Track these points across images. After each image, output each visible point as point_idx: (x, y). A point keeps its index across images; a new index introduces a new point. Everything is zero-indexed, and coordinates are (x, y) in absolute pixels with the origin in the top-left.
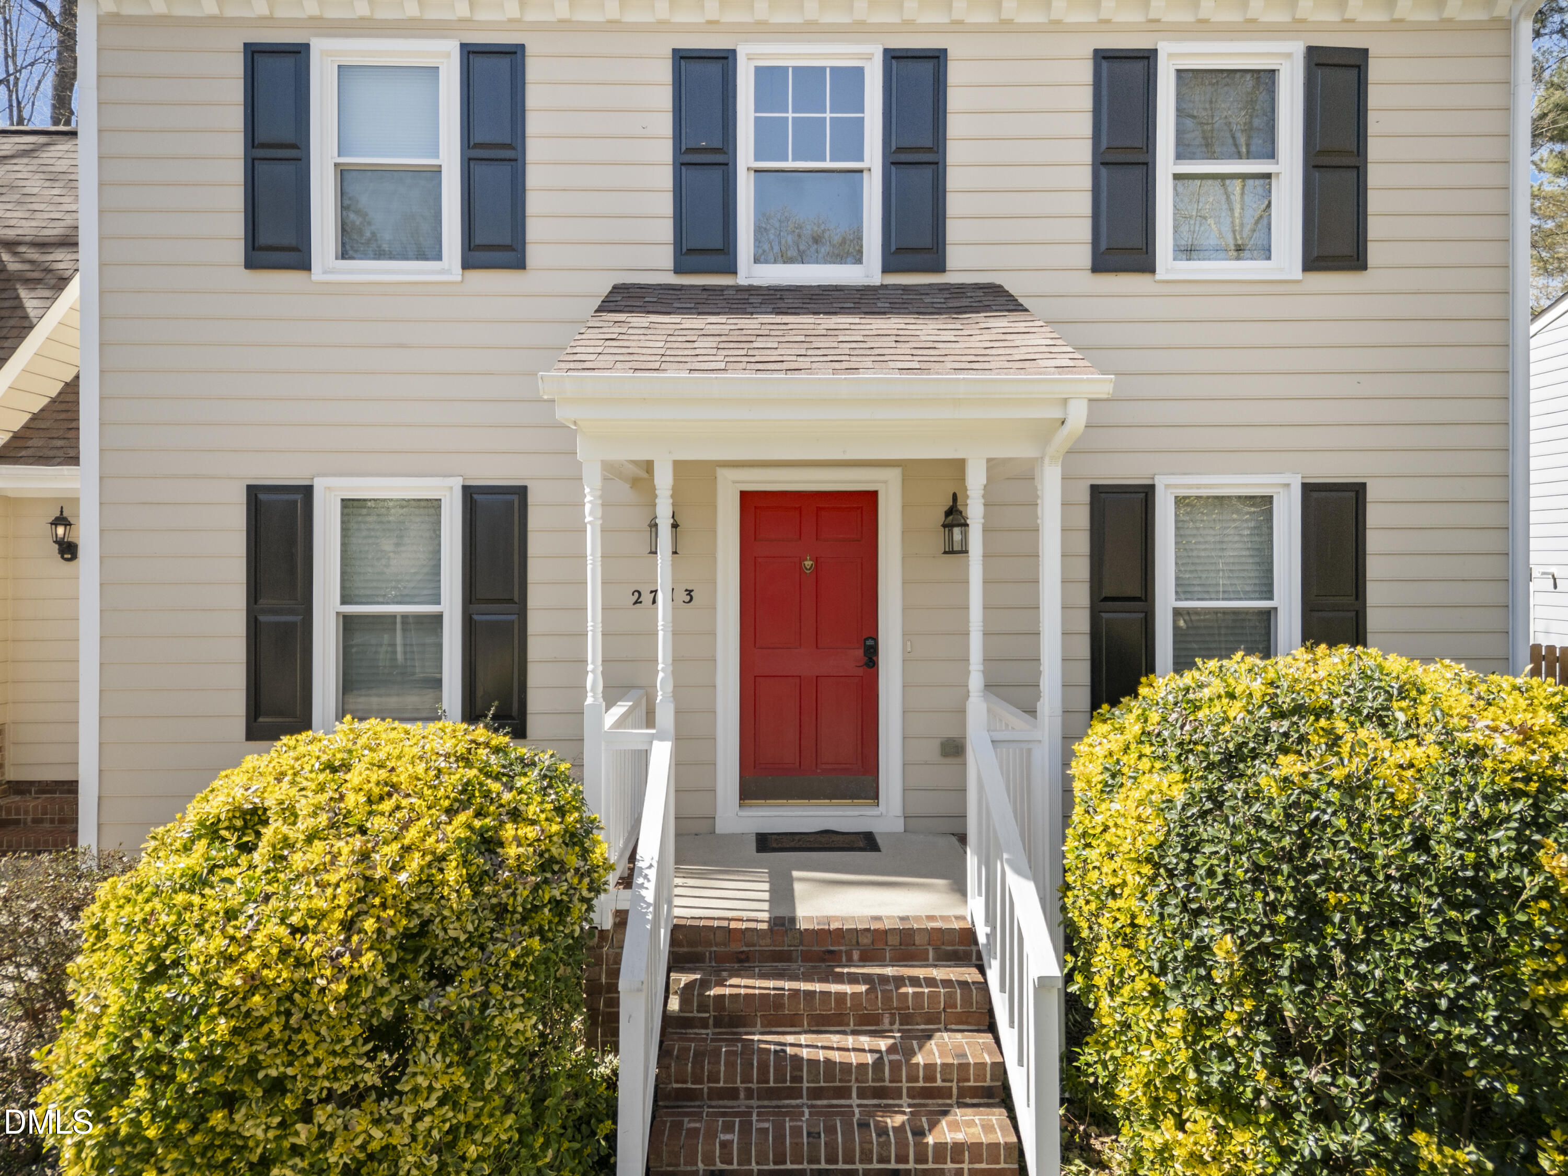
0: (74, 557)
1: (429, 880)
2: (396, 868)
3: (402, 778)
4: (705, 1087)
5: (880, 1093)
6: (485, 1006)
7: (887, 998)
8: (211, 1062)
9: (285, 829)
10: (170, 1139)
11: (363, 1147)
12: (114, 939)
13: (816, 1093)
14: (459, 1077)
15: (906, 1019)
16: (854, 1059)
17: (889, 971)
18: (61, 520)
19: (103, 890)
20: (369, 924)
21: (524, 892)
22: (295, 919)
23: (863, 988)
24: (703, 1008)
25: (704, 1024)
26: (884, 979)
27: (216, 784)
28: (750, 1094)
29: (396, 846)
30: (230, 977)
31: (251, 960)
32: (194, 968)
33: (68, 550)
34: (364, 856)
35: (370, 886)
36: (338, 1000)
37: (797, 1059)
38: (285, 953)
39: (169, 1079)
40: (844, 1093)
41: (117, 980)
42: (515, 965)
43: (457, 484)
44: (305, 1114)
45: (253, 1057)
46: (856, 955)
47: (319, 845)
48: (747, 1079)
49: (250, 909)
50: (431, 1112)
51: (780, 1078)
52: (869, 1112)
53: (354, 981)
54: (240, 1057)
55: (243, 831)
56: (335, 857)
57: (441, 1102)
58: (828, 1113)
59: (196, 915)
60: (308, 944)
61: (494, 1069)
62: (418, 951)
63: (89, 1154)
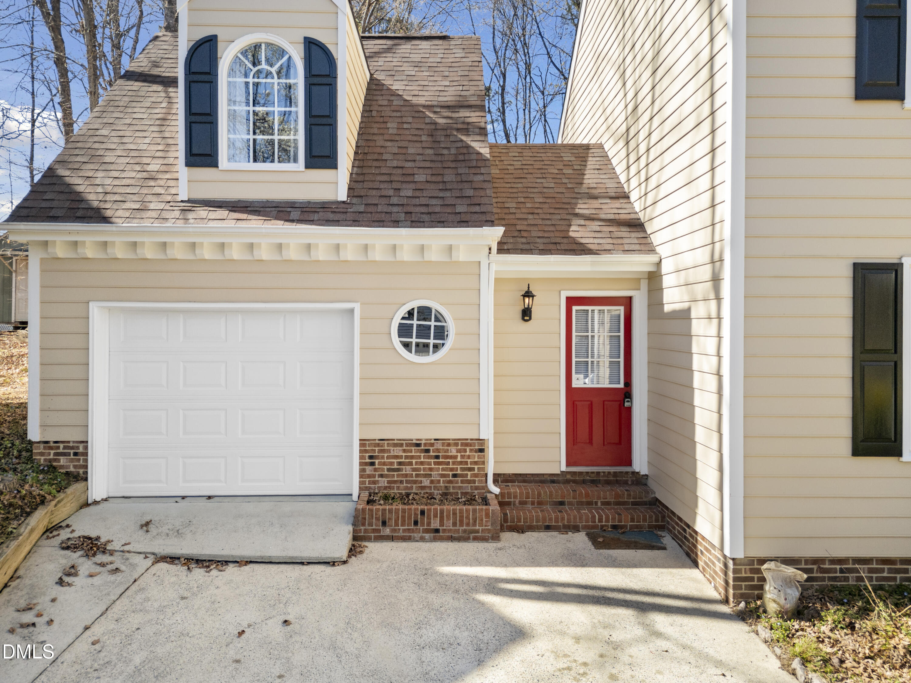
18: (527, 294)
33: (528, 314)
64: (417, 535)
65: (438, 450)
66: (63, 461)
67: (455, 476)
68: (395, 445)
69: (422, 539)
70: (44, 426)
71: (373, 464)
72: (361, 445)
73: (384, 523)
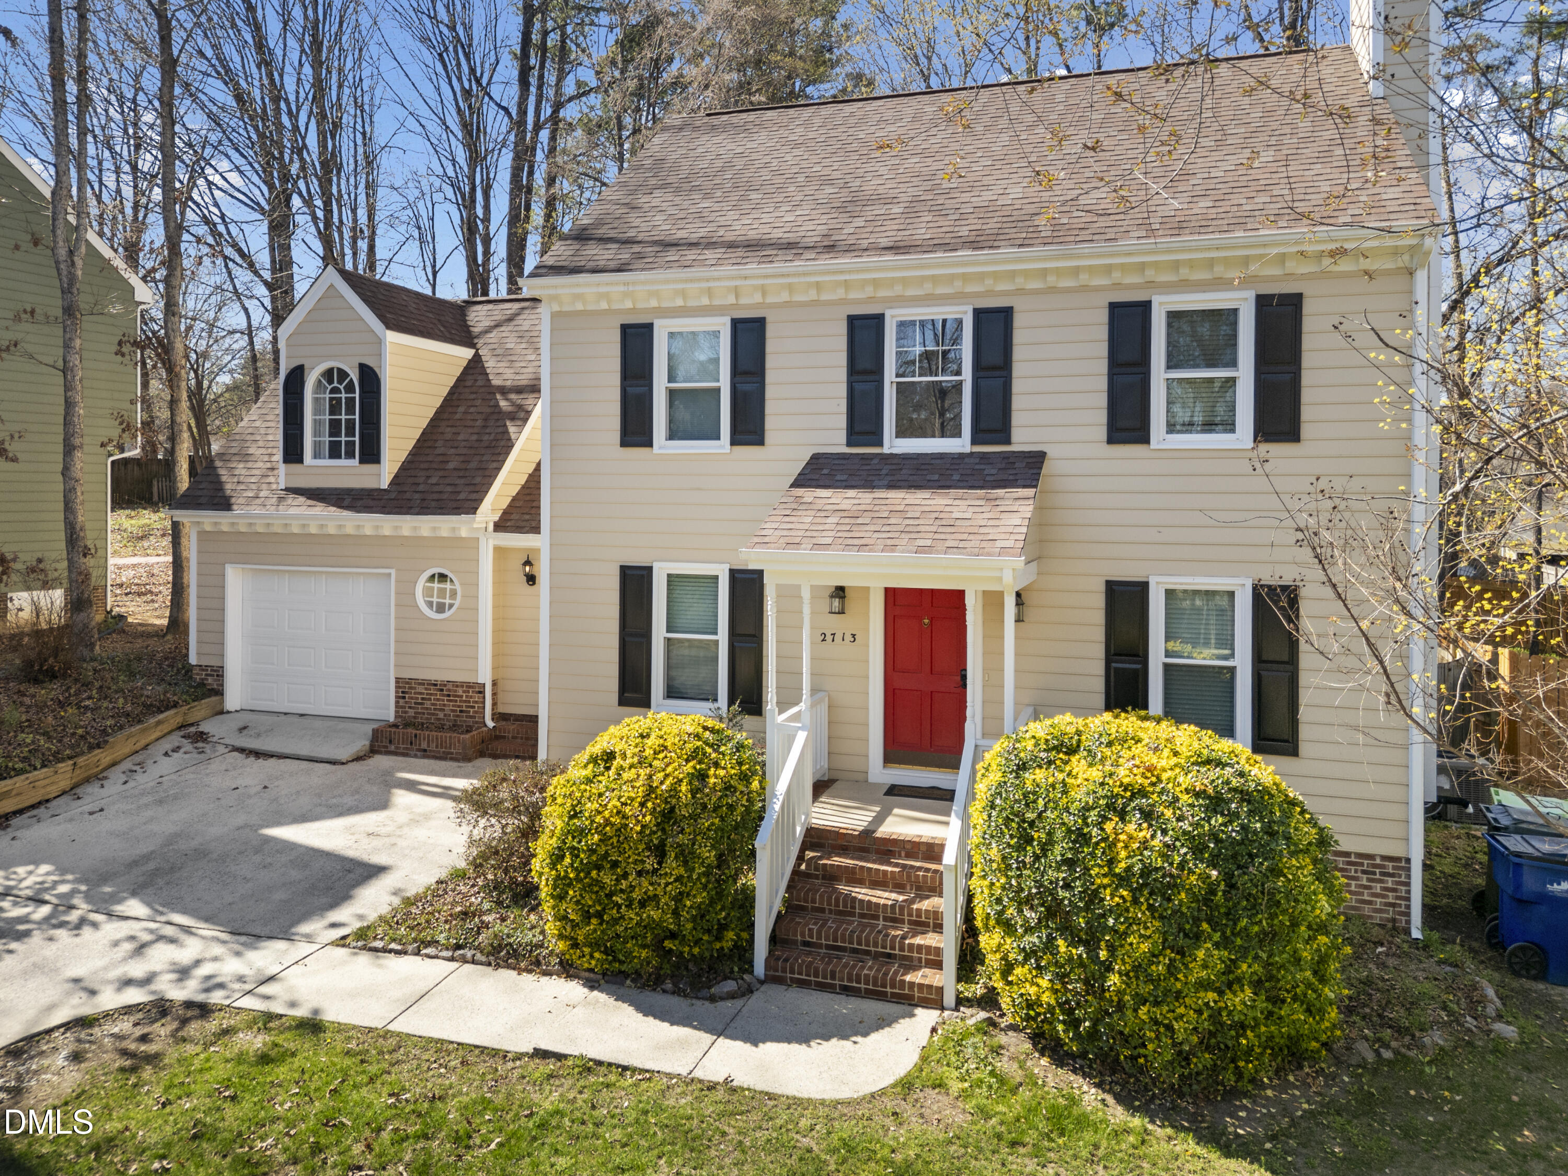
0: (534, 583)
1: (675, 789)
2: (662, 783)
3: (668, 744)
4: (810, 905)
5: (894, 920)
6: (694, 844)
7: (909, 876)
8: (592, 851)
9: (621, 762)
10: (578, 879)
11: (645, 893)
12: (560, 800)
13: (862, 916)
14: (682, 871)
15: (919, 888)
16: (882, 902)
17: (918, 864)
18: (528, 563)
19: (554, 781)
20: (650, 805)
21: (714, 799)
22: (623, 800)
23: (897, 870)
24: (816, 869)
25: (817, 877)
26: (912, 867)
27: (598, 739)
28: (831, 911)
29: (662, 774)
30: (599, 819)
31: (607, 814)
32: (587, 814)
33: (531, 579)
34: (650, 777)
35: (651, 790)
36: (637, 833)
37: (855, 898)
38: (618, 812)
39: (577, 856)
40: (876, 917)
41: (560, 817)
42: (708, 829)
43: (726, 567)
44: (625, 876)
45: (606, 852)
46: (903, 854)
47: (633, 770)
48: (829, 904)
49: (607, 794)
50: (671, 883)
51: (845, 906)
52: (886, 927)
53: (643, 827)
54: (602, 850)
55: (606, 762)
56: (639, 776)
57: (676, 880)
58: (865, 926)
59: (588, 794)
60: (627, 809)
61: (697, 871)
62: (670, 819)
63: (551, 882)
64: (412, 753)
65: (449, 690)
66: (210, 680)
67: (461, 711)
68: (420, 684)
69: (416, 756)
70: (198, 654)
71: (404, 698)
72: (397, 682)
73: (390, 742)
